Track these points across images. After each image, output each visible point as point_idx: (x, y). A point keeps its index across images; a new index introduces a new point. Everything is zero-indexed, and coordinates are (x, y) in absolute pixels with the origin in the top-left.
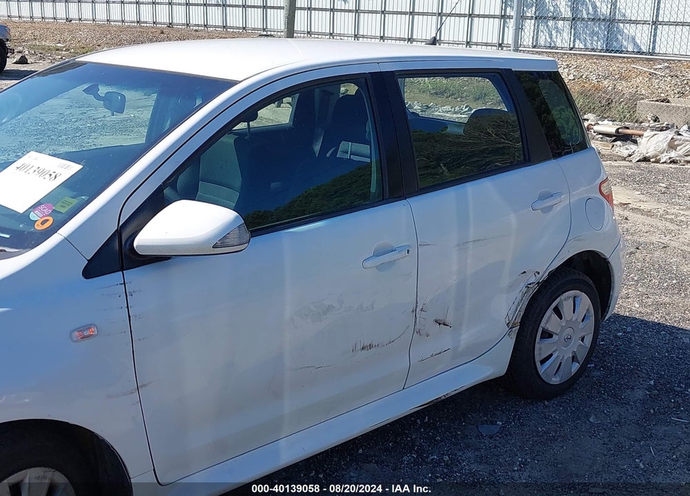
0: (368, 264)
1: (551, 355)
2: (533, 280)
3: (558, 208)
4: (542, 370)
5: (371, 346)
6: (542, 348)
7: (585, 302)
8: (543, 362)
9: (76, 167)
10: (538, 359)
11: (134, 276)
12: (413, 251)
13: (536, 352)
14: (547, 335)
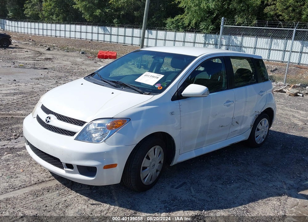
0: (225, 104)
1: (258, 136)
2: (257, 114)
3: (264, 95)
4: (256, 139)
5: (223, 126)
6: (257, 133)
7: (267, 122)
8: (257, 137)
9: (162, 76)
10: (255, 136)
11: (181, 101)
12: (234, 102)
13: (255, 134)
14: (258, 130)
